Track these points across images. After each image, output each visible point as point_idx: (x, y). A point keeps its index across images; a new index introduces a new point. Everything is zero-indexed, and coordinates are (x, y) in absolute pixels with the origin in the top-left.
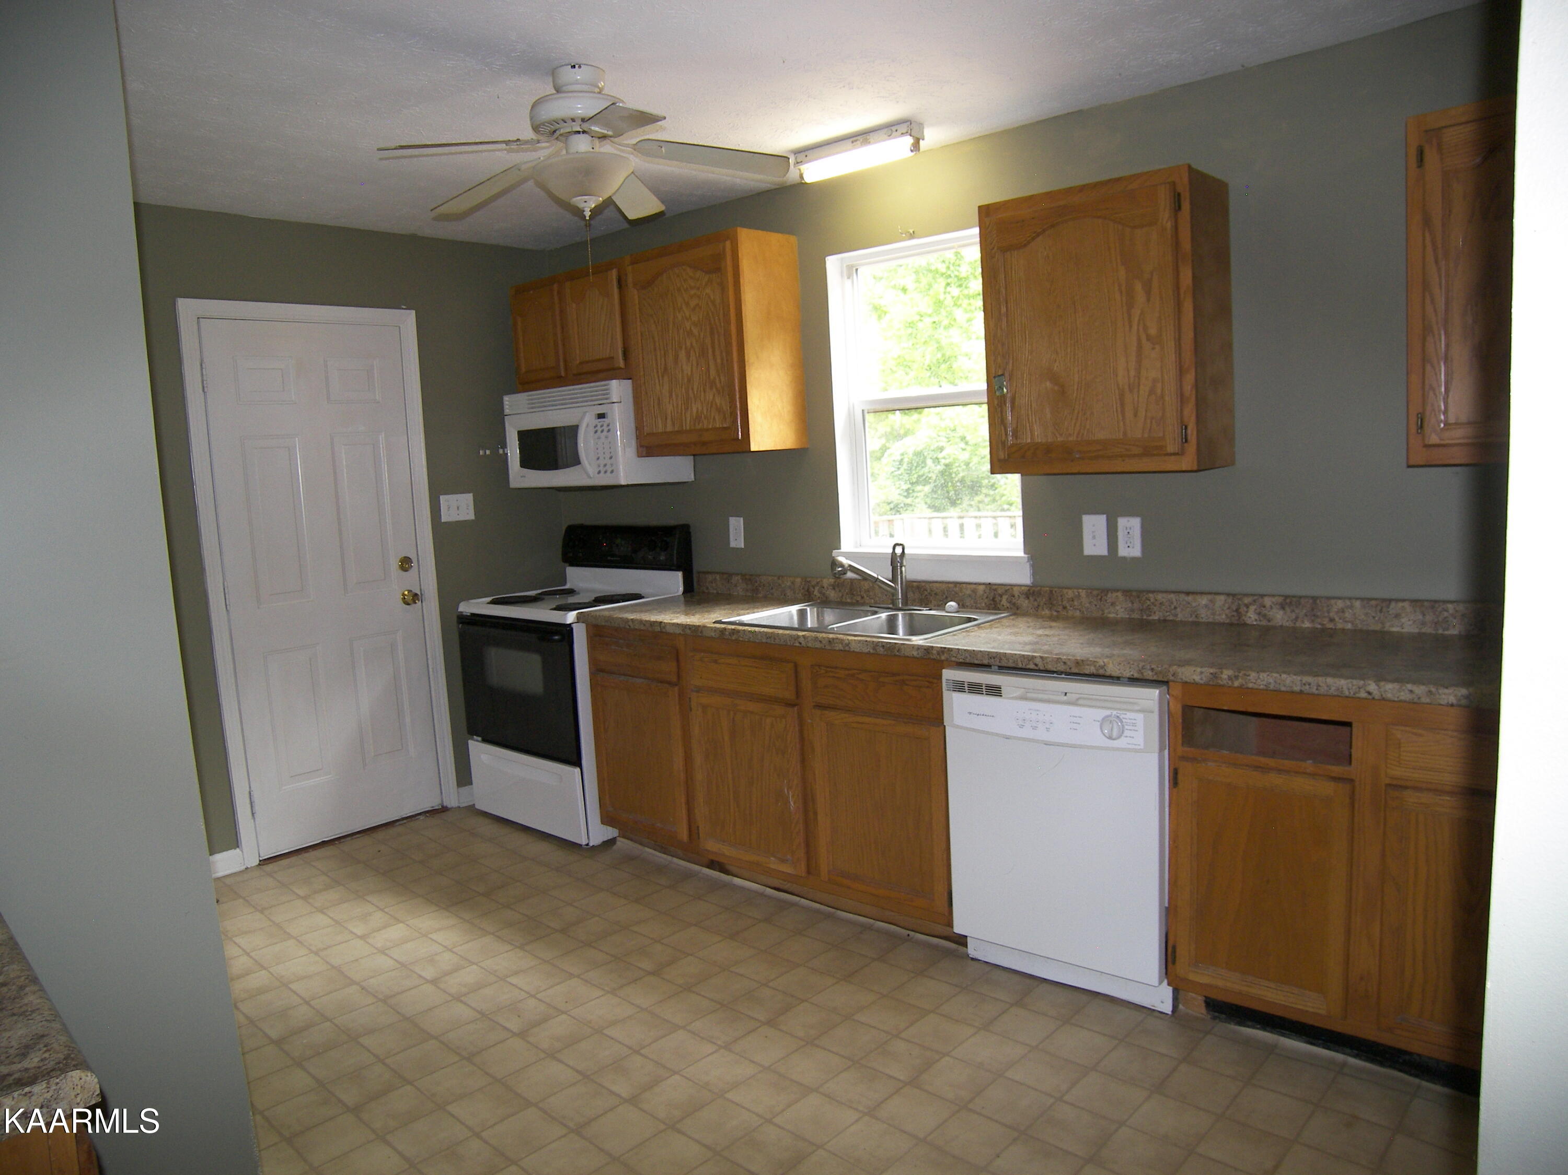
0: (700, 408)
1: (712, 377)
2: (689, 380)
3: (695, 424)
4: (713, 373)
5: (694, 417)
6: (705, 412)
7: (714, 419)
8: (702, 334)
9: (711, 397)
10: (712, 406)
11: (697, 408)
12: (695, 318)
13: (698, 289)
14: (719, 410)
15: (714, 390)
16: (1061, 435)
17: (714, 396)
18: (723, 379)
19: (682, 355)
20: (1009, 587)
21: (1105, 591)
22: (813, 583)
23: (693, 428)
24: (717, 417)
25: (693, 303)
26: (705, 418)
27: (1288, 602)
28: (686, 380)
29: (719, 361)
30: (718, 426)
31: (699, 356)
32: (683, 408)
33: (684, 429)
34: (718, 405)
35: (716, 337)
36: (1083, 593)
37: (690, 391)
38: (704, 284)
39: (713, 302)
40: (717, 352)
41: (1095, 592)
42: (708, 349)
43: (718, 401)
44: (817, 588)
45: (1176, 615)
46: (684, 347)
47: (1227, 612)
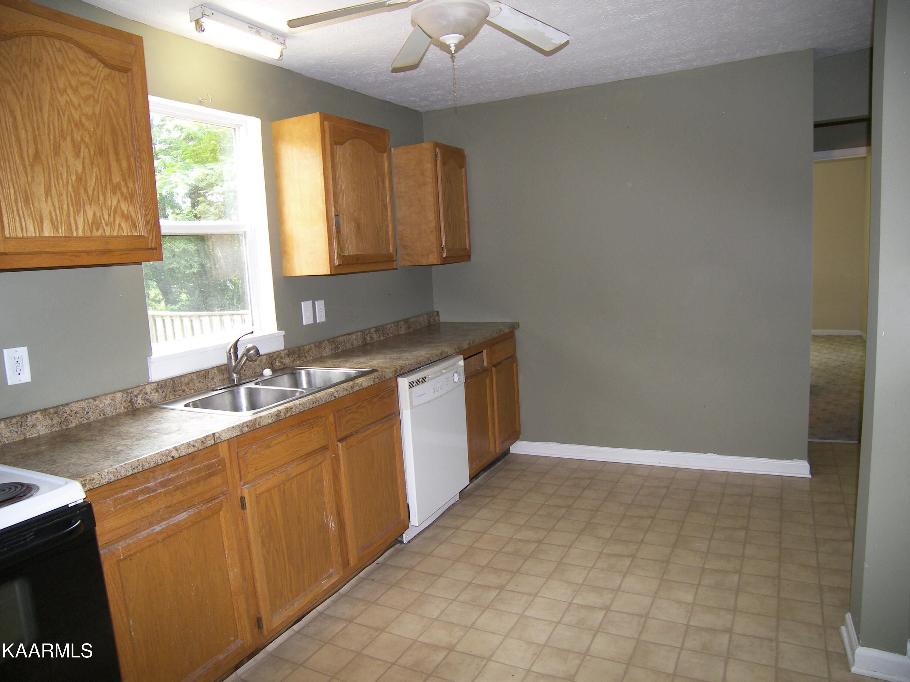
0: (98, 214)
1: (115, 181)
2: (79, 179)
3: (91, 232)
4: (117, 179)
5: (90, 221)
6: (106, 218)
7: (120, 225)
8: (99, 133)
9: (115, 203)
10: (115, 213)
11: (95, 214)
12: (88, 110)
13: (94, 79)
14: (126, 217)
15: (119, 195)
16: (359, 251)
17: (119, 201)
18: (131, 185)
19: (67, 147)
20: (278, 353)
21: (321, 343)
22: (135, 393)
23: (88, 234)
24: (123, 225)
25: (85, 91)
26: (107, 225)
27: (377, 329)
28: (74, 177)
29: (125, 164)
30: (126, 234)
31: (95, 154)
32: (71, 209)
33: (75, 234)
34: (126, 212)
35: (120, 138)
36: (313, 346)
37: (82, 191)
38: (102, 76)
39: (117, 102)
40: (122, 156)
41: (317, 344)
42: (108, 149)
43: (124, 207)
44: (140, 397)
45: (346, 347)
46: (69, 139)
47: (362, 339)
